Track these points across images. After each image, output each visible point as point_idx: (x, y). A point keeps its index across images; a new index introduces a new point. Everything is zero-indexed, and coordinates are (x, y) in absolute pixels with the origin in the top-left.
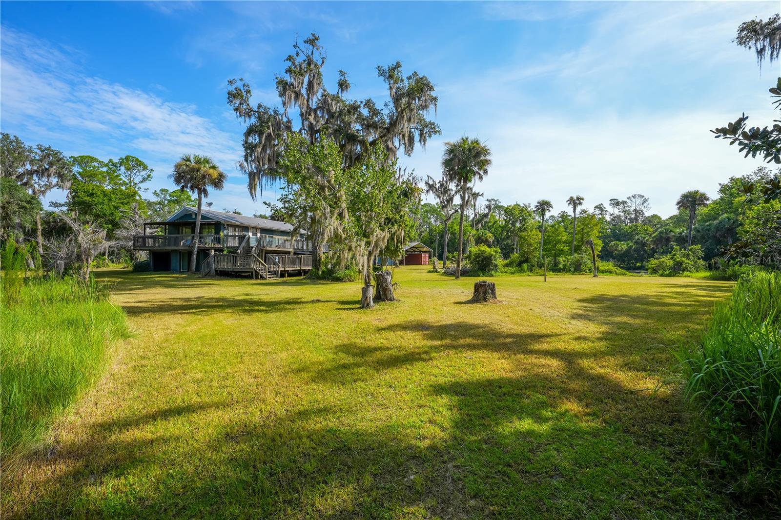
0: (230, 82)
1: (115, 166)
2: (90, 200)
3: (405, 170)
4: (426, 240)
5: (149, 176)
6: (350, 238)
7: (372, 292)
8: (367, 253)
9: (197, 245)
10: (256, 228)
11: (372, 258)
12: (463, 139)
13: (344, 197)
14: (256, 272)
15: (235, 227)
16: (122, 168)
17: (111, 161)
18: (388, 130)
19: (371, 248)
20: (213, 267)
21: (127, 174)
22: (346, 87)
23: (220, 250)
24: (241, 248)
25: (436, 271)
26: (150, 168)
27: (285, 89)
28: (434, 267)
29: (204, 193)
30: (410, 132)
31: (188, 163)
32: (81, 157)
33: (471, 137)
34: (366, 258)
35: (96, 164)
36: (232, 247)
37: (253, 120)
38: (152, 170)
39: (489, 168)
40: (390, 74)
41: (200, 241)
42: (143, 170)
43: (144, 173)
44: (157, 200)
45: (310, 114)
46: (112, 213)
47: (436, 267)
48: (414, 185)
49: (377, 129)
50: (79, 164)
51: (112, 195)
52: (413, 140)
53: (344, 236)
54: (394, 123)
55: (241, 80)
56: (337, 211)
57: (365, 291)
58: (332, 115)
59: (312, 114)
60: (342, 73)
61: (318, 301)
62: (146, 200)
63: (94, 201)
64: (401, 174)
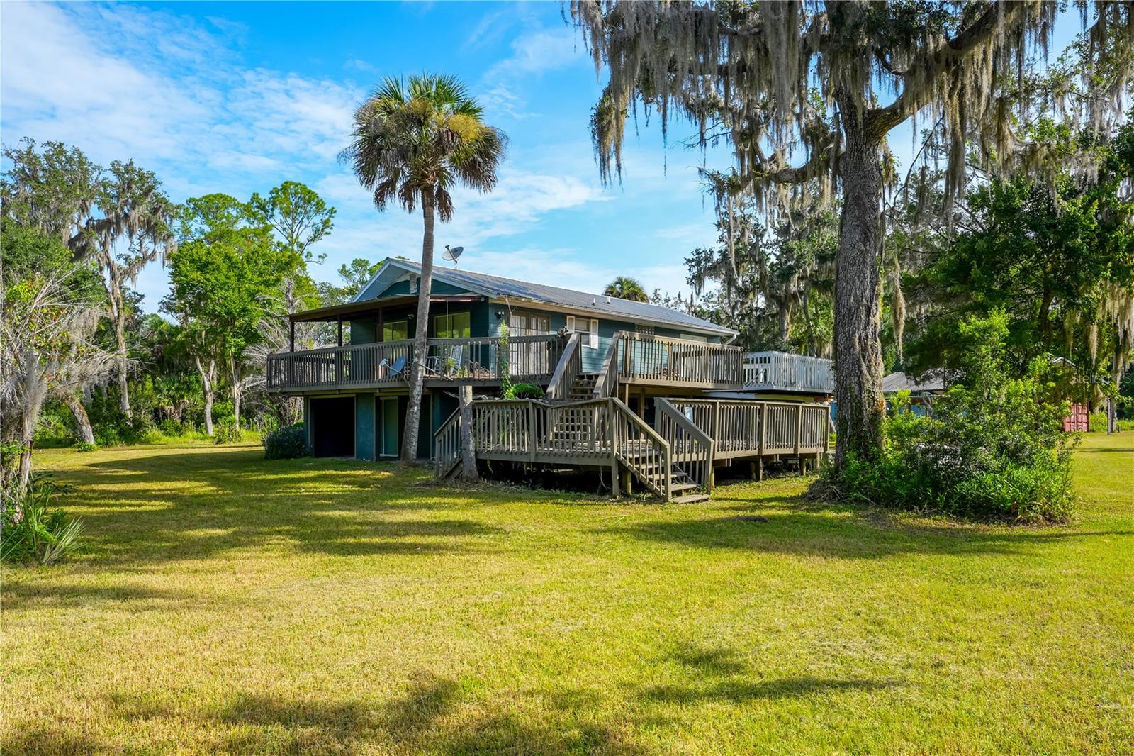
1: (264, 209)
2: (201, 278)
5: (326, 224)
9: (421, 373)
10: (586, 318)
14: (623, 470)
15: (527, 312)
17: (255, 197)
20: (471, 448)
21: (285, 226)
23: (494, 389)
24: (557, 377)
26: (328, 207)
29: (441, 207)
35: (233, 212)
36: (525, 379)
38: (332, 211)
41: (430, 363)
42: (317, 212)
43: (317, 219)
44: (346, 285)
46: (244, 310)
50: (205, 216)
51: (246, 265)
62: (323, 284)
63: (208, 280)
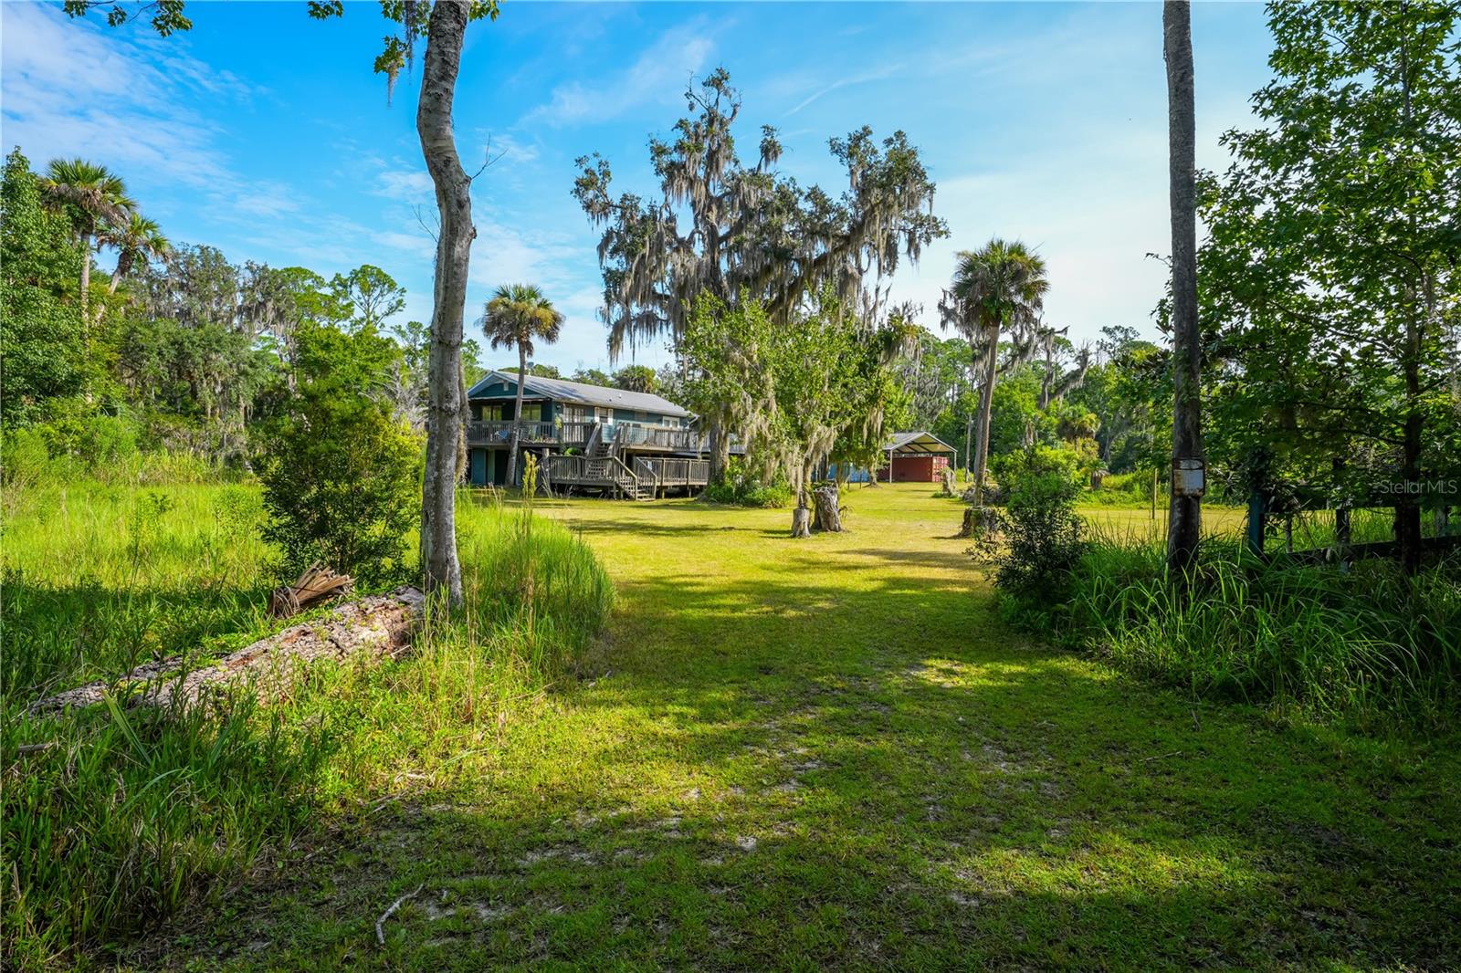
0: (579, 161)
1: (344, 286)
3: (888, 291)
4: (947, 425)
5: (400, 302)
6: (778, 441)
7: (808, 517)
8: (802, 461)
9: (518, 439)
10: (607, 408)
11: (810, 469)
12: (992, 244)
13: (771, 382)
14: (618, 487)
15: (573, 406)
16: (356, 290)
17: (338, 276)
18: (847, 239)
19: (808, 454)
20: (548, 477)
21: (362, 301)
22: (776, 155)
23: (556, 449)
24: (590, 445)
25: (950, 495)
26: (399, 286)
27: (671, 177)
28: (945, 487)
29: (528, 349)
30: (890, 236)
31: (506, 299)
32: (287, 270)
33: (1009, 240)
34: (800, 468)
35: (308, 282)
36: (574, 445)
37: (612, 222)
38: (403, 291)
39: (1045, 298)
40: (853, 148)
42: (389, 291)
43: (389, 297)
44: (403, 345)
45: (710, 209)
47: (950, 487)
48: (906, 320)
49: (828, 239)
52: (896, 252)
53: (770, 438)
54: (857, 229)
55: (596, 155)
56: (761, 403)
57: (797, 514)
58: (749, 214)
59: (714, 208)
60: (768, 130)
61: (731, 528)
64: (880, 299)
